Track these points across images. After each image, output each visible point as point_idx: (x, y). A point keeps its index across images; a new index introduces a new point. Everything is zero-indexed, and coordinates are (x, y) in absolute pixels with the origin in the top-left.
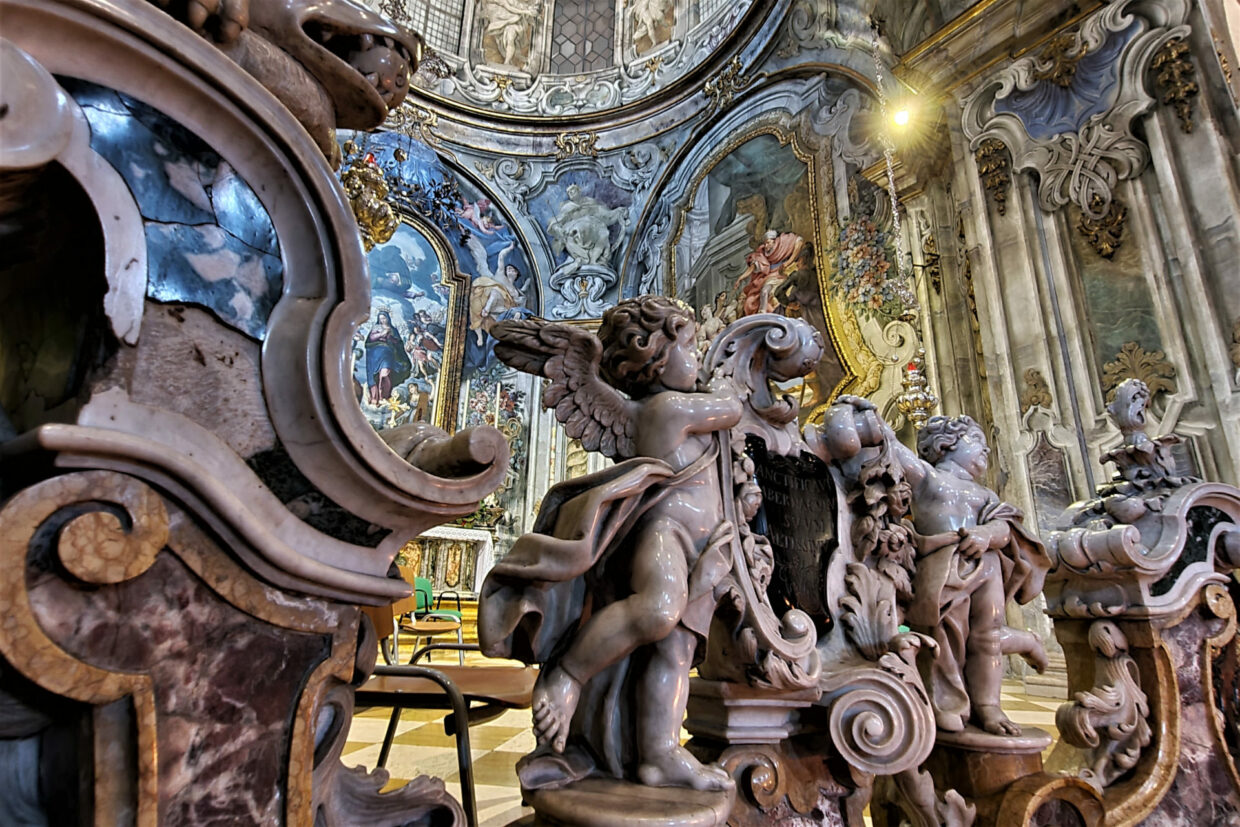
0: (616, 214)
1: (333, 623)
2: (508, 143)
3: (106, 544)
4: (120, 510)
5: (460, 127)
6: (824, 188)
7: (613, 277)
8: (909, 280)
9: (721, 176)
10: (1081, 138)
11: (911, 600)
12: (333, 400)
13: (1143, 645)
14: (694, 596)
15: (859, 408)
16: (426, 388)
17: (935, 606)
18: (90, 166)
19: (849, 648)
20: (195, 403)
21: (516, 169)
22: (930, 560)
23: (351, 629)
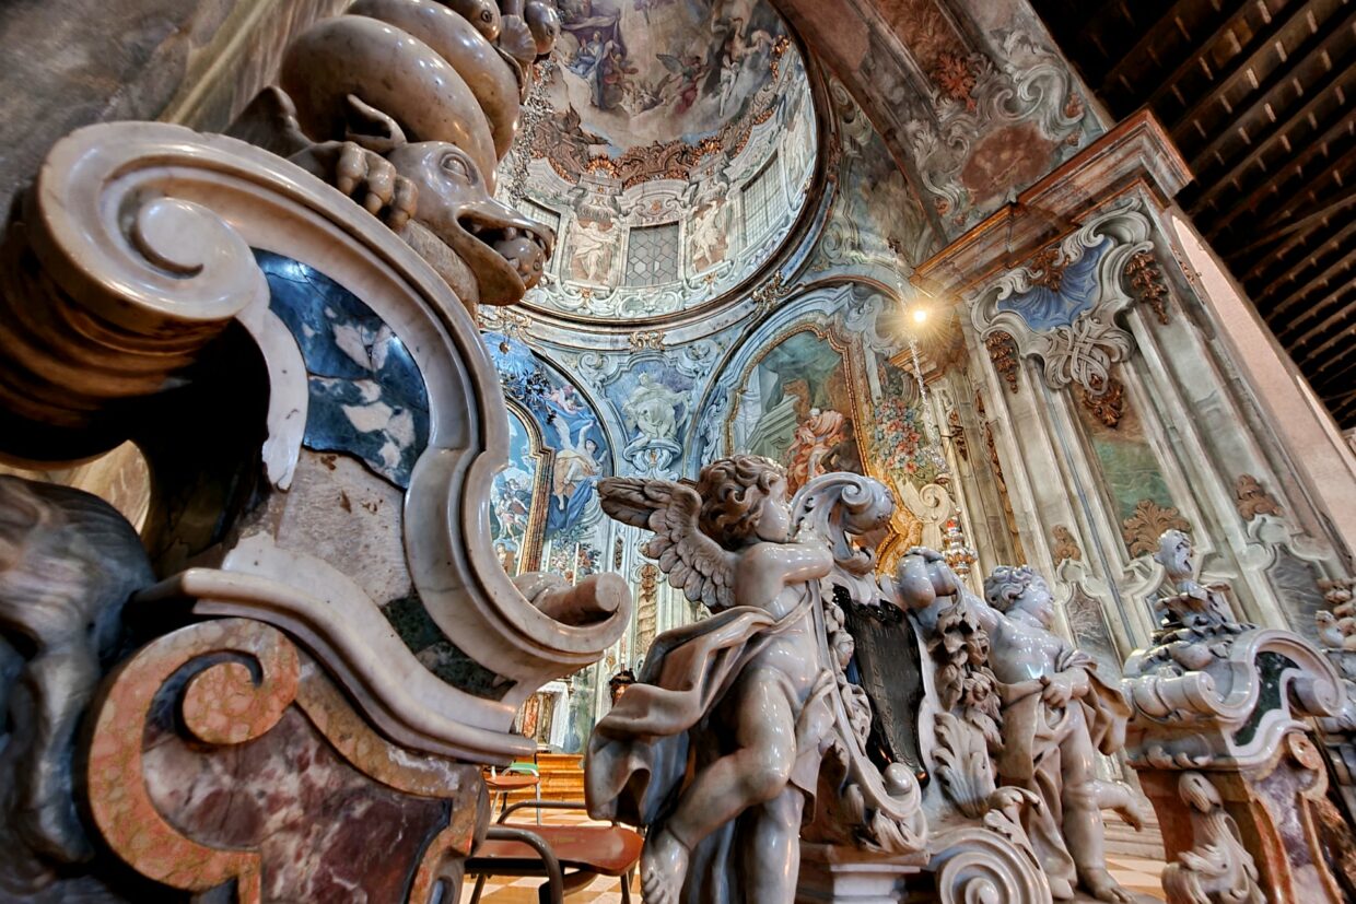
0: (681, 397)
1: (454, 786)
2: (590, 340)
3: (235, 698)
4: (252, 660)
5: (550, 328)
6: (858, 373)
7: (678, 449)
8: (939, 449)
9: (769, 365)
10: (1075, 331)
11: (1002, 750)
12: (471, 546)
13: (1237, 800)
14: (802, 749)
15: (930, 560)
16: (513, 547)
17: (1026, 756)
18: (266, 325)
19: (947, 804)
20: (337, 550)
21: (596, 360)
22: (1016, 709)
23: (472, 792)
